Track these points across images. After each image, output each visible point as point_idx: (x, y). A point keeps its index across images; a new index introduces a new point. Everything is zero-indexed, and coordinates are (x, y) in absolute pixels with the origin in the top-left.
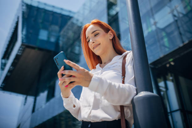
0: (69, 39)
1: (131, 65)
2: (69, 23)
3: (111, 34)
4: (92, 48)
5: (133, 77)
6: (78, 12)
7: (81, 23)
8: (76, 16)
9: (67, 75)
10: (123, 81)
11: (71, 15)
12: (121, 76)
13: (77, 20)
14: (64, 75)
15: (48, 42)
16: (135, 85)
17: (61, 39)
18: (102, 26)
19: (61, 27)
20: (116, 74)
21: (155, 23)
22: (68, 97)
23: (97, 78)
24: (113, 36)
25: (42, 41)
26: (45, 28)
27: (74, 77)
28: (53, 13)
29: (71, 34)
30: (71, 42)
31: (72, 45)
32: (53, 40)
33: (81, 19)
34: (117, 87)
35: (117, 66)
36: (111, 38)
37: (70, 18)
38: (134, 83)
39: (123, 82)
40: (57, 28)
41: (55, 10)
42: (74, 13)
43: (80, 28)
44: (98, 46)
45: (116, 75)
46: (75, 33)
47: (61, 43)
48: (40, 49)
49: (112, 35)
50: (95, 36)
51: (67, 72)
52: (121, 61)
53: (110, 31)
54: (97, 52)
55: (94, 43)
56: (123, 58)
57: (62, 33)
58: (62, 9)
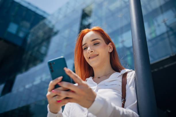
0: (38, 38)
1: (133, 87)
2: (41, 23)
3: (111, 46)
4: (87, 57)
5: (136, 102)
6: (53, 15)
7: (53, 26)
8: (49, 18)
9: (64, 88)
10: (123, 104)
11: (45, 16)
12: (121, 98)
13: (50, 22)
14: (60, 86)
15: (16, 36)
16: (137, 112)
17: (30, 36)
18: (103, 35)
19: (33, 25)
20: (116, 94)
21: (123, 42)
22: (56, 113)
23: (101, 99)
24: (113, 49)
25: (11, 34)
26: (16, 22)
27: (73, 92)
28: (28, 10)
29: (41, 33)
30: (40, 41)
31: (40, 45)
32: (21, 35)
33: (53, 22)
34: (121, 113)
35: (116, 84)
36: (111, 51)
37: (43, 18)
38: (136, 110)
39: (123, 106)
40: (28, 24)
41: (30, 7)
42: (48, 15)
43: (51, 30)
44: (96, 56)
45: (116, 96)
46: (45, 33)
47: (29, 40)
48: (6, 41)
49: (111, 48)
50: (95, 44)
51: (65, 85)
52: (120, 79)
53: (110, 44)
54: (93, 63)
55: (92, 53)
56: (122, 76)
57: (32, 30)
58: (37, 8)
